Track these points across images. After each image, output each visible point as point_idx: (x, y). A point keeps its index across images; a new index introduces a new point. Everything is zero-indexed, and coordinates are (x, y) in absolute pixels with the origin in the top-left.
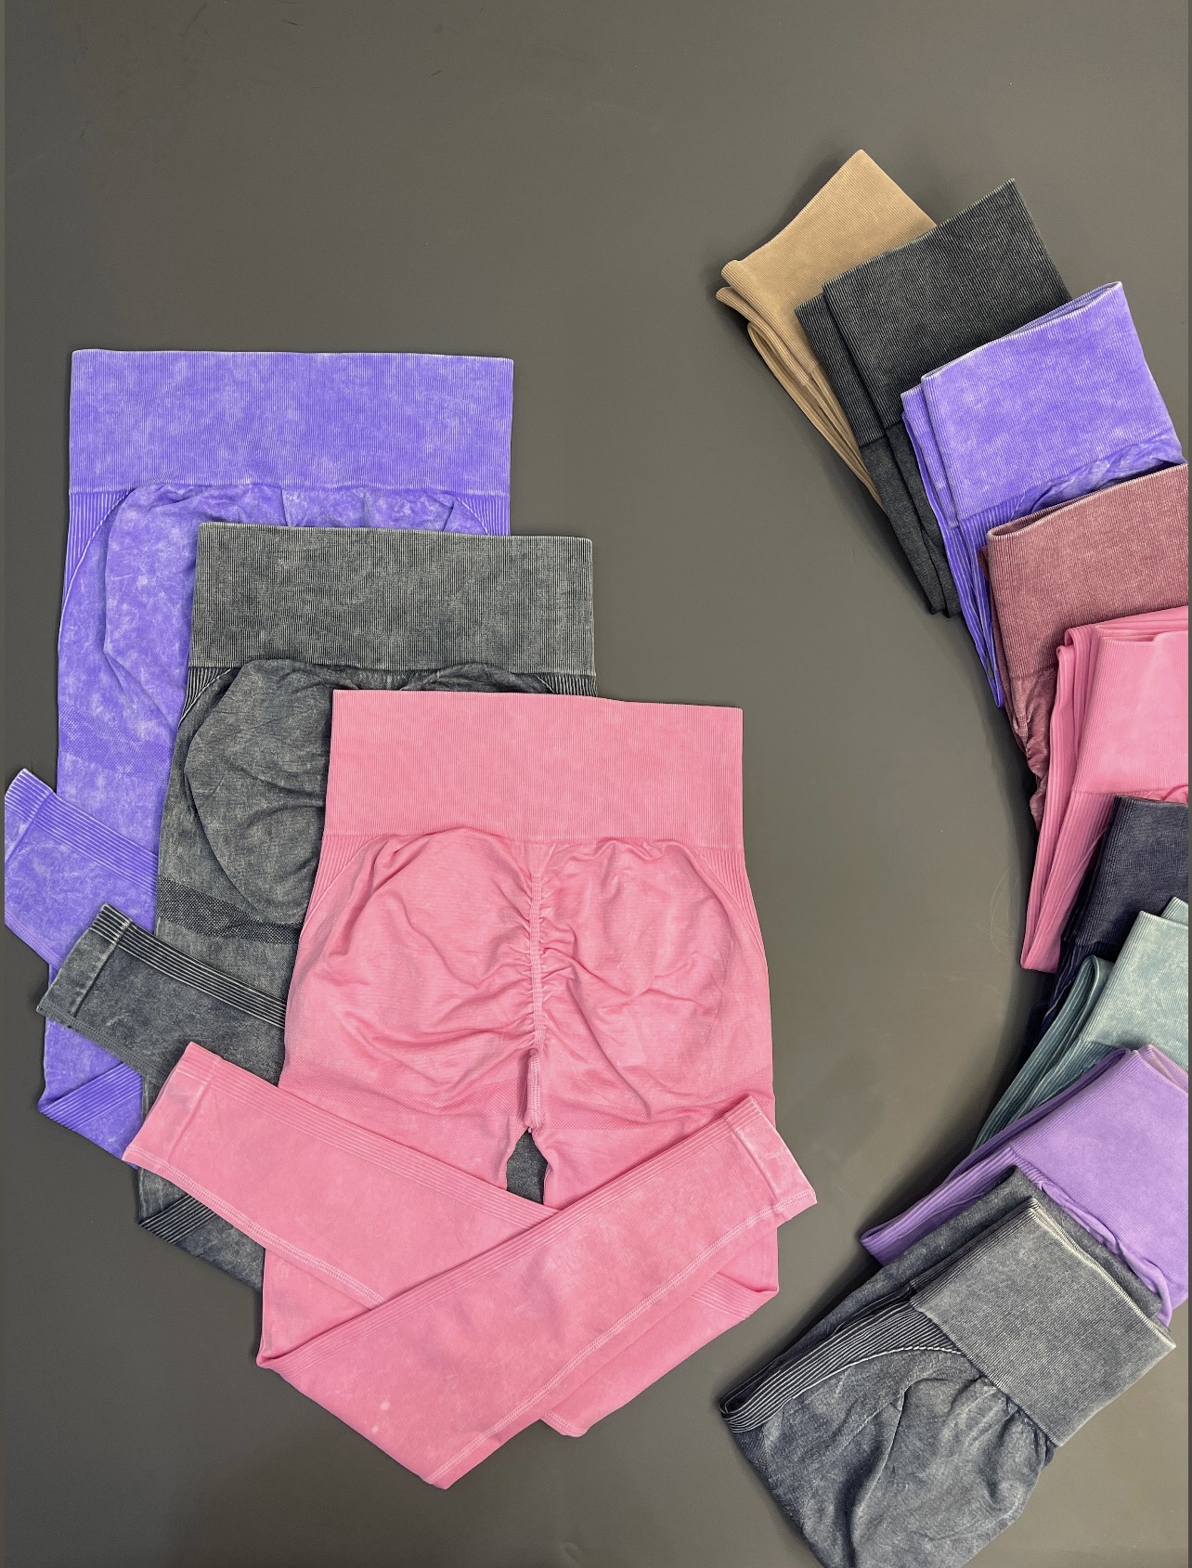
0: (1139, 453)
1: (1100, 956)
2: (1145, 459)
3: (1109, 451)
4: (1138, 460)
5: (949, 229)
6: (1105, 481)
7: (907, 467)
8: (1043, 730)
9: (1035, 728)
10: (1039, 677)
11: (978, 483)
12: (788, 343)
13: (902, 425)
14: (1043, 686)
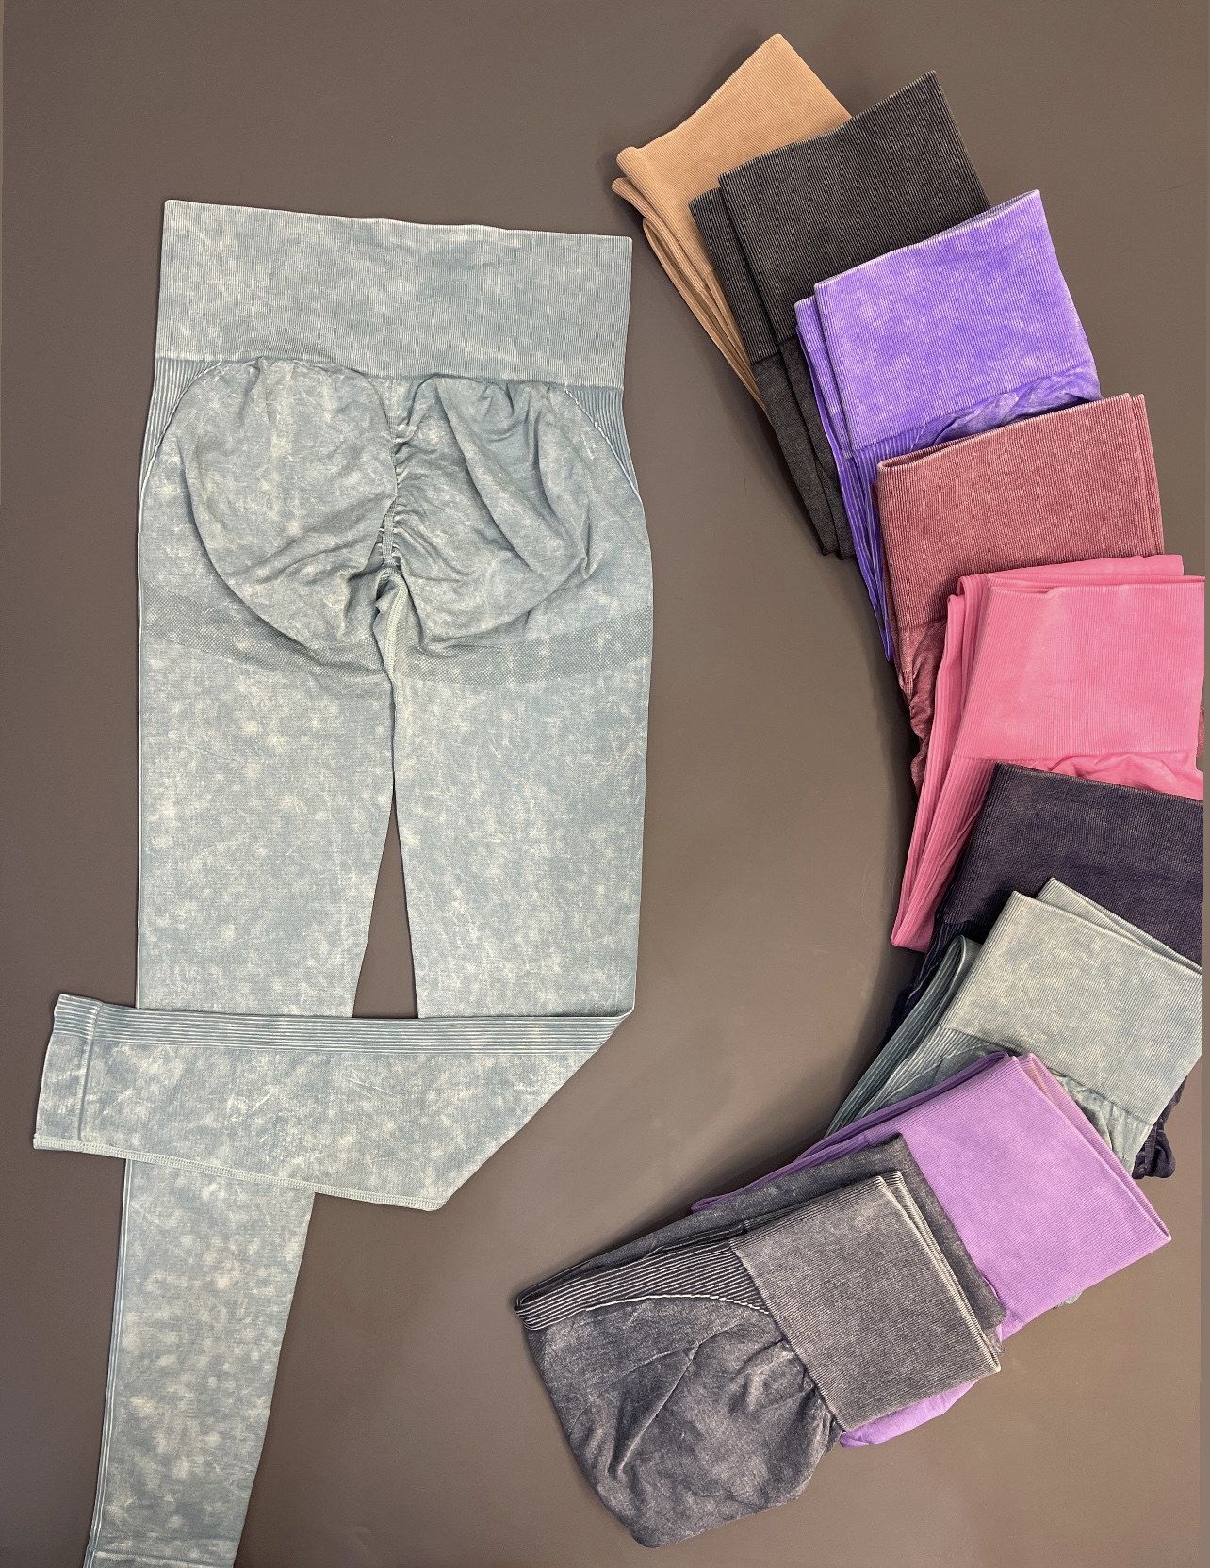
0: (1051, 387)
1: (970, 936)
2: (1057, 394)
3: (1017, 383)
4: (1049, 394)
5: (861, 124)
6: (1013, 416)
7: (800, 388)
8: (928, 687)
9: (920, 684)
10: (929, 629)
11: (875, 409)
12: (682, 244)
13: (796, 340)
14: (932, 640)
